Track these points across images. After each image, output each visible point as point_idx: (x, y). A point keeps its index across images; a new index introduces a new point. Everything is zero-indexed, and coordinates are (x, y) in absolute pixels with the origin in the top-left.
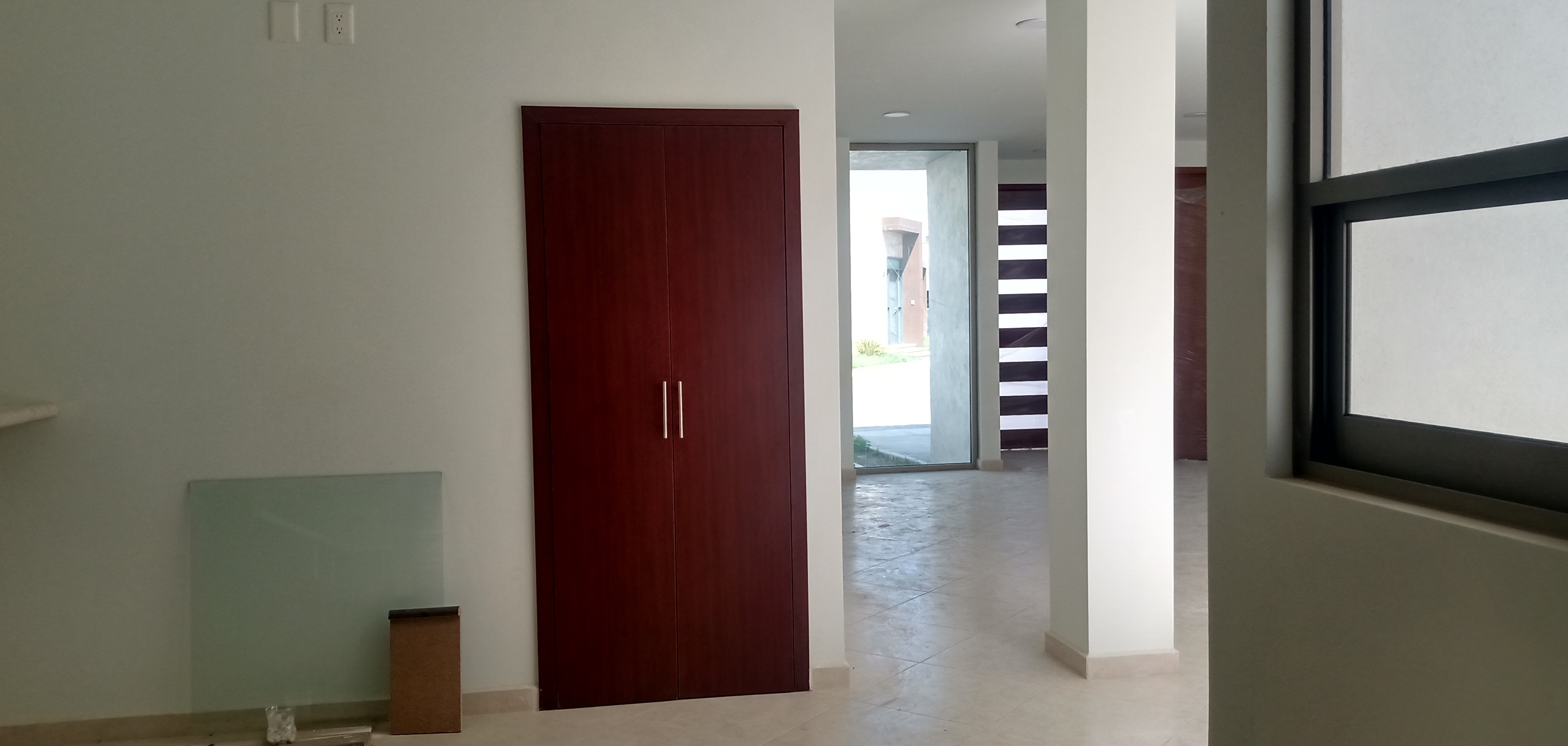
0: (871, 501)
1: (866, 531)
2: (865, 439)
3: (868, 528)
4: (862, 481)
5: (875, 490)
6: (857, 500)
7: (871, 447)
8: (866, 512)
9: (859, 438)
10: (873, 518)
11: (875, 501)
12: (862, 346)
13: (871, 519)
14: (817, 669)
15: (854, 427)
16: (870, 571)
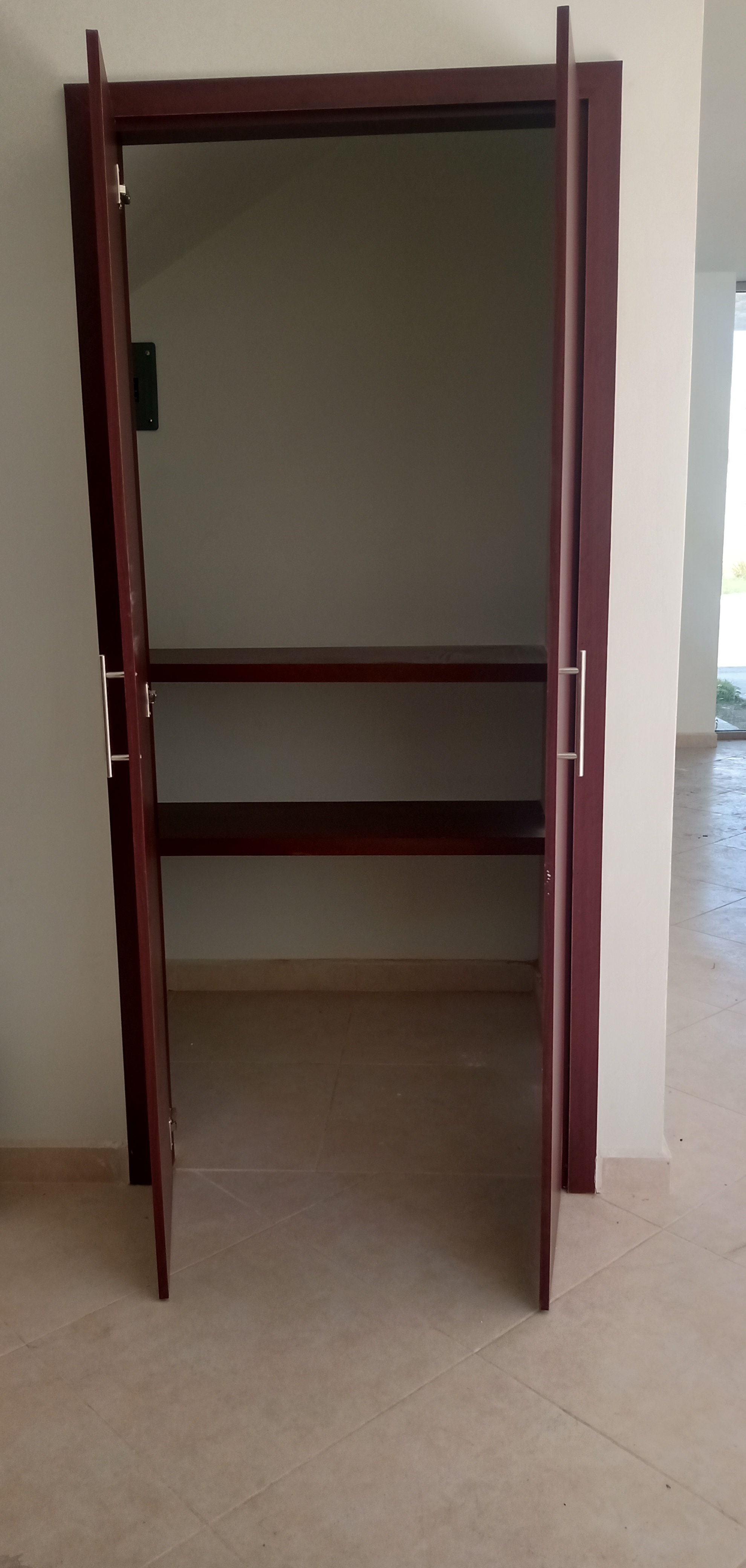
0: (736, 784)
1: (725, 835)
2: (734, 685)
3: (727, 830)
4: (725, 750)
5: (742, 765)
6: (716, 782)
7: (740, 696)
8: (727, 801)
9: (726, 683)
10: (736, 812)
11: (741, 784)
12: (739, 567)
13: (733, 814)
14: (610, 1159)
15: (718, 666)
16: (726, 912)
